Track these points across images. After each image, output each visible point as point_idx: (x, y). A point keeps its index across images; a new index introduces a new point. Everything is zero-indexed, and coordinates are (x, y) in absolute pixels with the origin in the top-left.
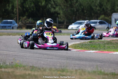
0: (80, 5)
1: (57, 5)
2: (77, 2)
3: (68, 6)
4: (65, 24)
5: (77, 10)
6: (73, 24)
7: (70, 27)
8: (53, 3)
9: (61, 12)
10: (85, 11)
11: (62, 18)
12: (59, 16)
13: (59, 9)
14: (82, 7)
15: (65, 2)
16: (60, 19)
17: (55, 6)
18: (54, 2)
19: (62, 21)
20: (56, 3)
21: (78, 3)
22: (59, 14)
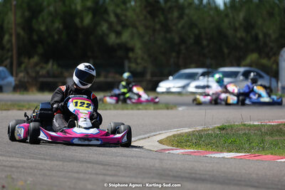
0: (192, 25)
1: (125, 26)
2: (181, 17)
3: (158, 27)
4: (148, 77)
5: (183, 41)
6: (171, 78)
7: (163, 87)
8: (113, 19)
9: (138, 45)
10: (205, 43)
11: (139, 61)
12: (131, 55)
13: (132, 36)
14: (196, 31)
15: (148, 16)
16: (133, 65)
17: (119, 28)
18: (117, 16)
19: (139, 69)
20: (123, 18)
21: (186, 18)
22: (132, 50)
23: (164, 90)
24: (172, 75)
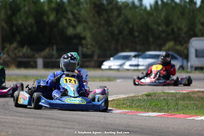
0: (127, 22)
1: (79, 22)
2: (119, 15)
3: (102, 22)
4: (96, 58)
5: (120, 32)
6: (112, 59)
7: (106, 65)
8: (70, 16)
9: (88, 35)
10: (136, 34)
11: (89, 46)
12: (83, 42)
13: (84, 29)
14: (131, 26)
15: (96, 15)
16: (85, 50)
17: (75, 23)
18: (73, 14)
19: (89, 52)
20: (78, 16)
21: (122, 16)
22: (84, 38)
23: (107, 67)
24: (112, 56)
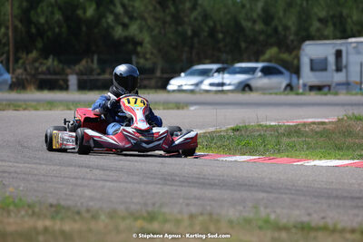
0: (206, 17)
1: (132, 18)
2: (194, 7)
3: (168, 19)
4: (158, 74)
5: (196, 33)
6: (183, 74)
7: (174, 84)
8: (119, 10)
9: (146, 38)
10: (220, 36)
11: (148, 56)
12: (139, 49)
13: (141, 30)
14: (211, 24)
15: (158, 6)
16: (142, 61)
17: (126, 20)
18: (124, 6)
19: (148, 65)
20: (130, 9)
21: (199, 9)
22: (141, 44)
23: (176, 88)
24: (183, 70)
